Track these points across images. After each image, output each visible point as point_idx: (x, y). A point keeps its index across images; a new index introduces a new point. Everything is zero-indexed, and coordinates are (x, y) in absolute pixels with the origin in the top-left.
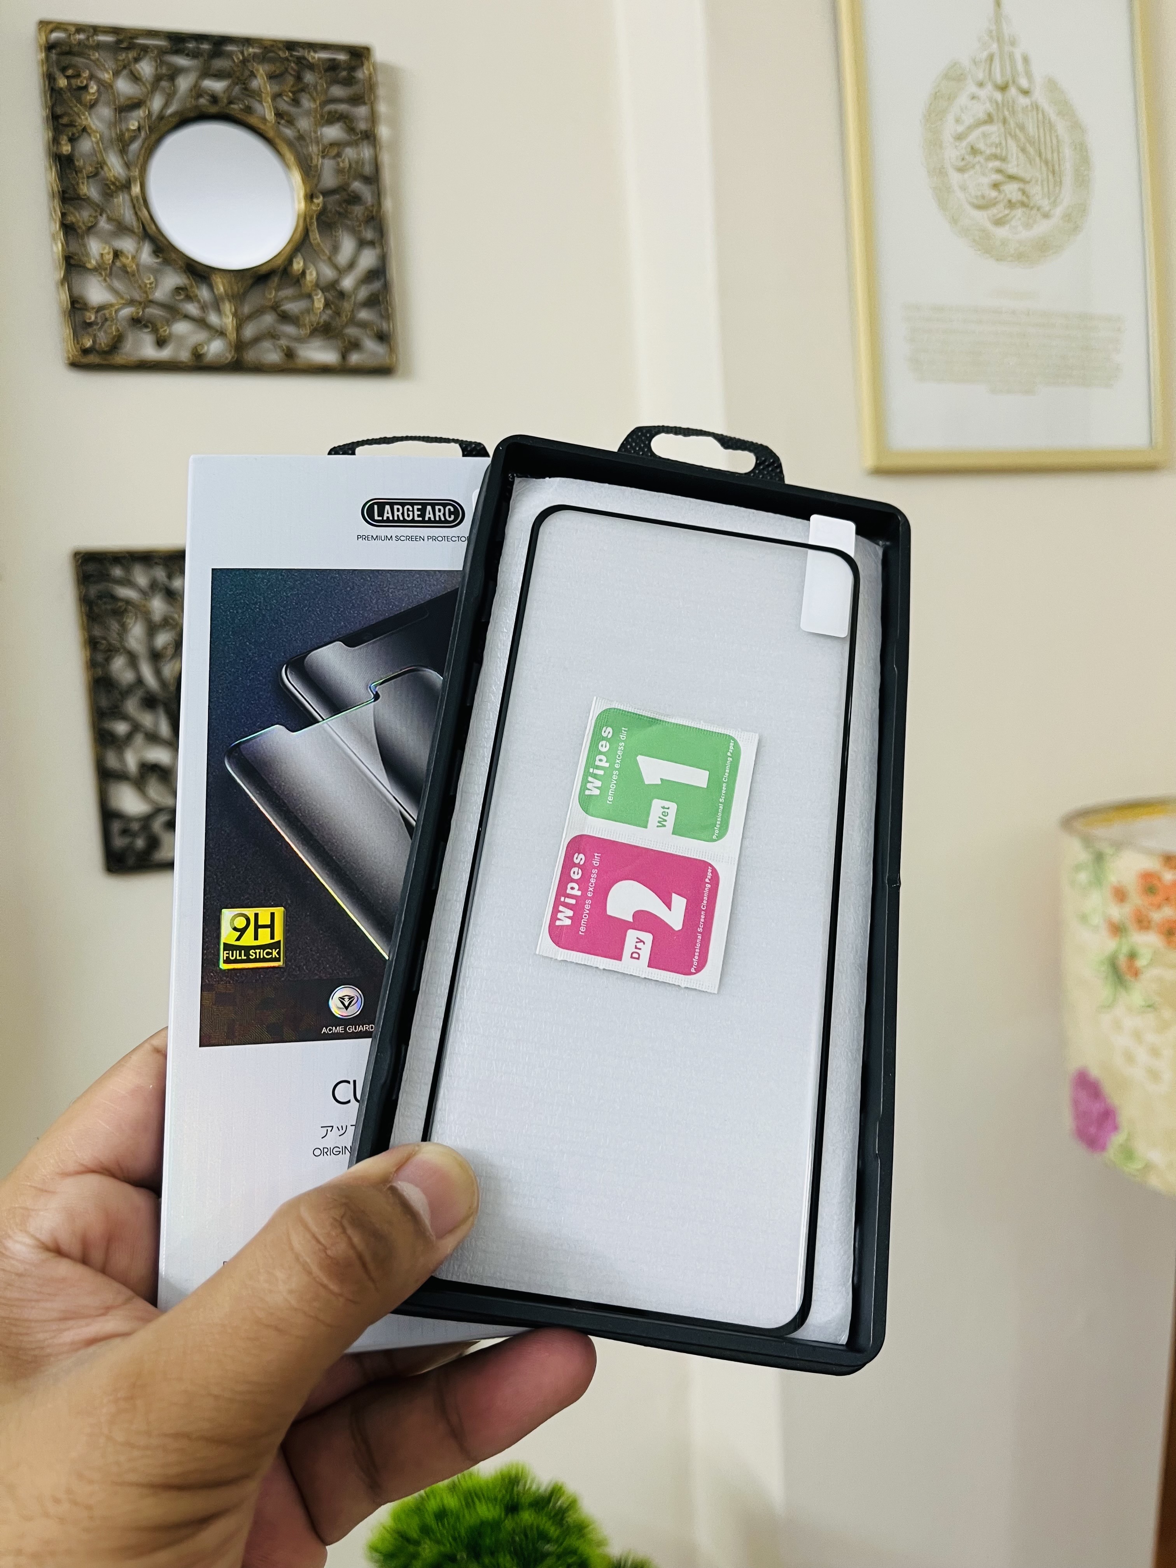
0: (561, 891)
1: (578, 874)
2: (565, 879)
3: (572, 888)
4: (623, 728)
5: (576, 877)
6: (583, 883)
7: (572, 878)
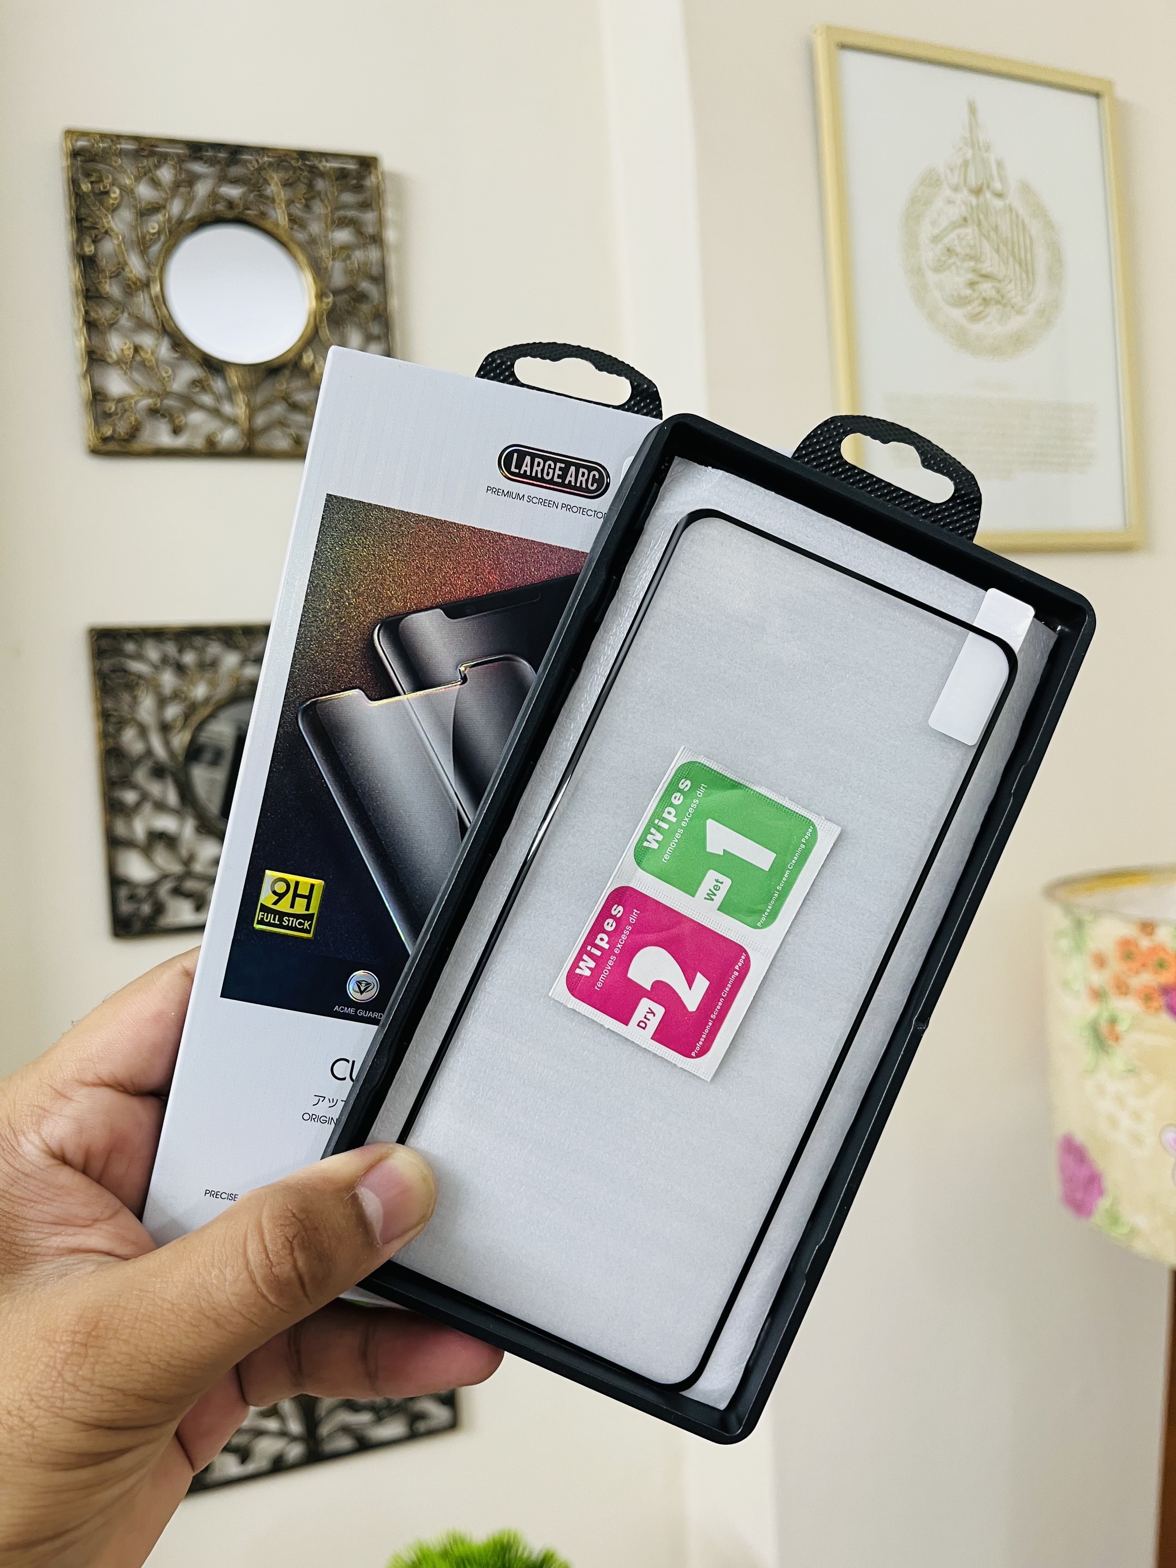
1: (612, 926)
2: (597, 928)
3: (602, 939)
5: (609, 928)
7: (604, 929)
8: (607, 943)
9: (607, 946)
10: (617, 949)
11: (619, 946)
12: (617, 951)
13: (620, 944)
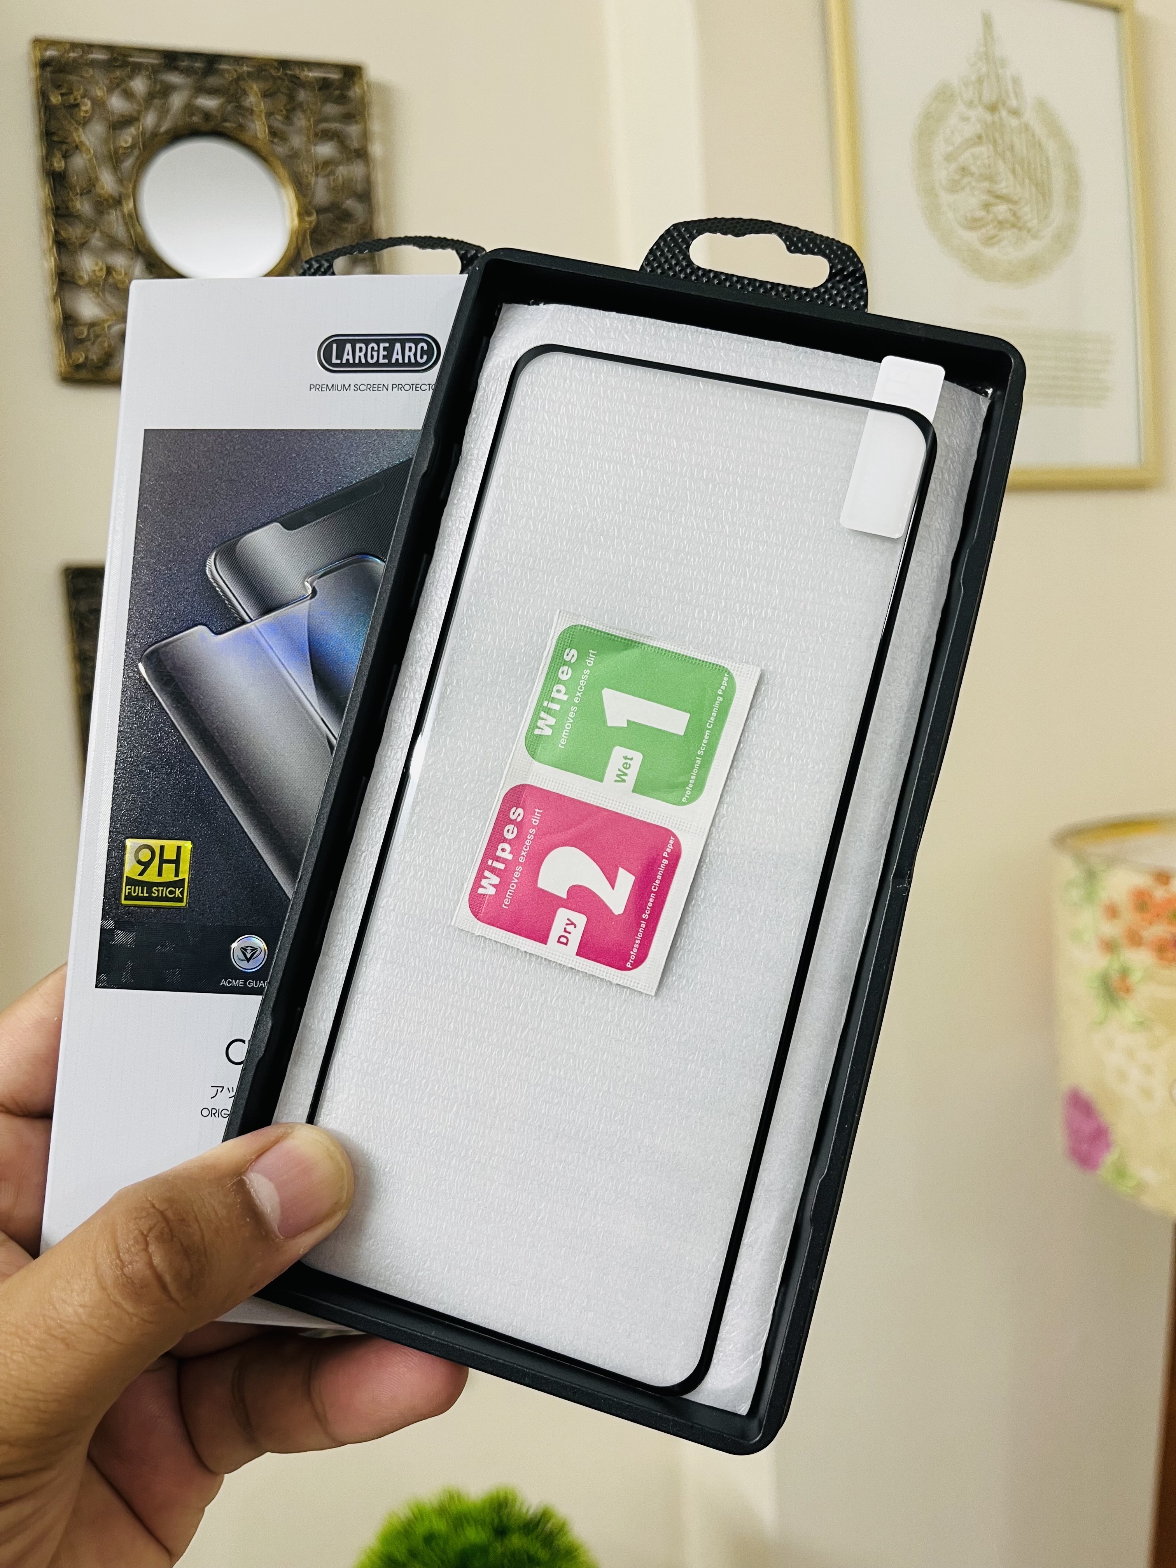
0: (490, 852)
1: (513, 833)
2: (496, 838)
3: (503, 850)
4: (591, 651)
5: (509, 836)
6: (516, 844)
7: (505, 838)
8: (510, 853)
9: (510, 857)
10: (522, 858)
13: (525, 852)
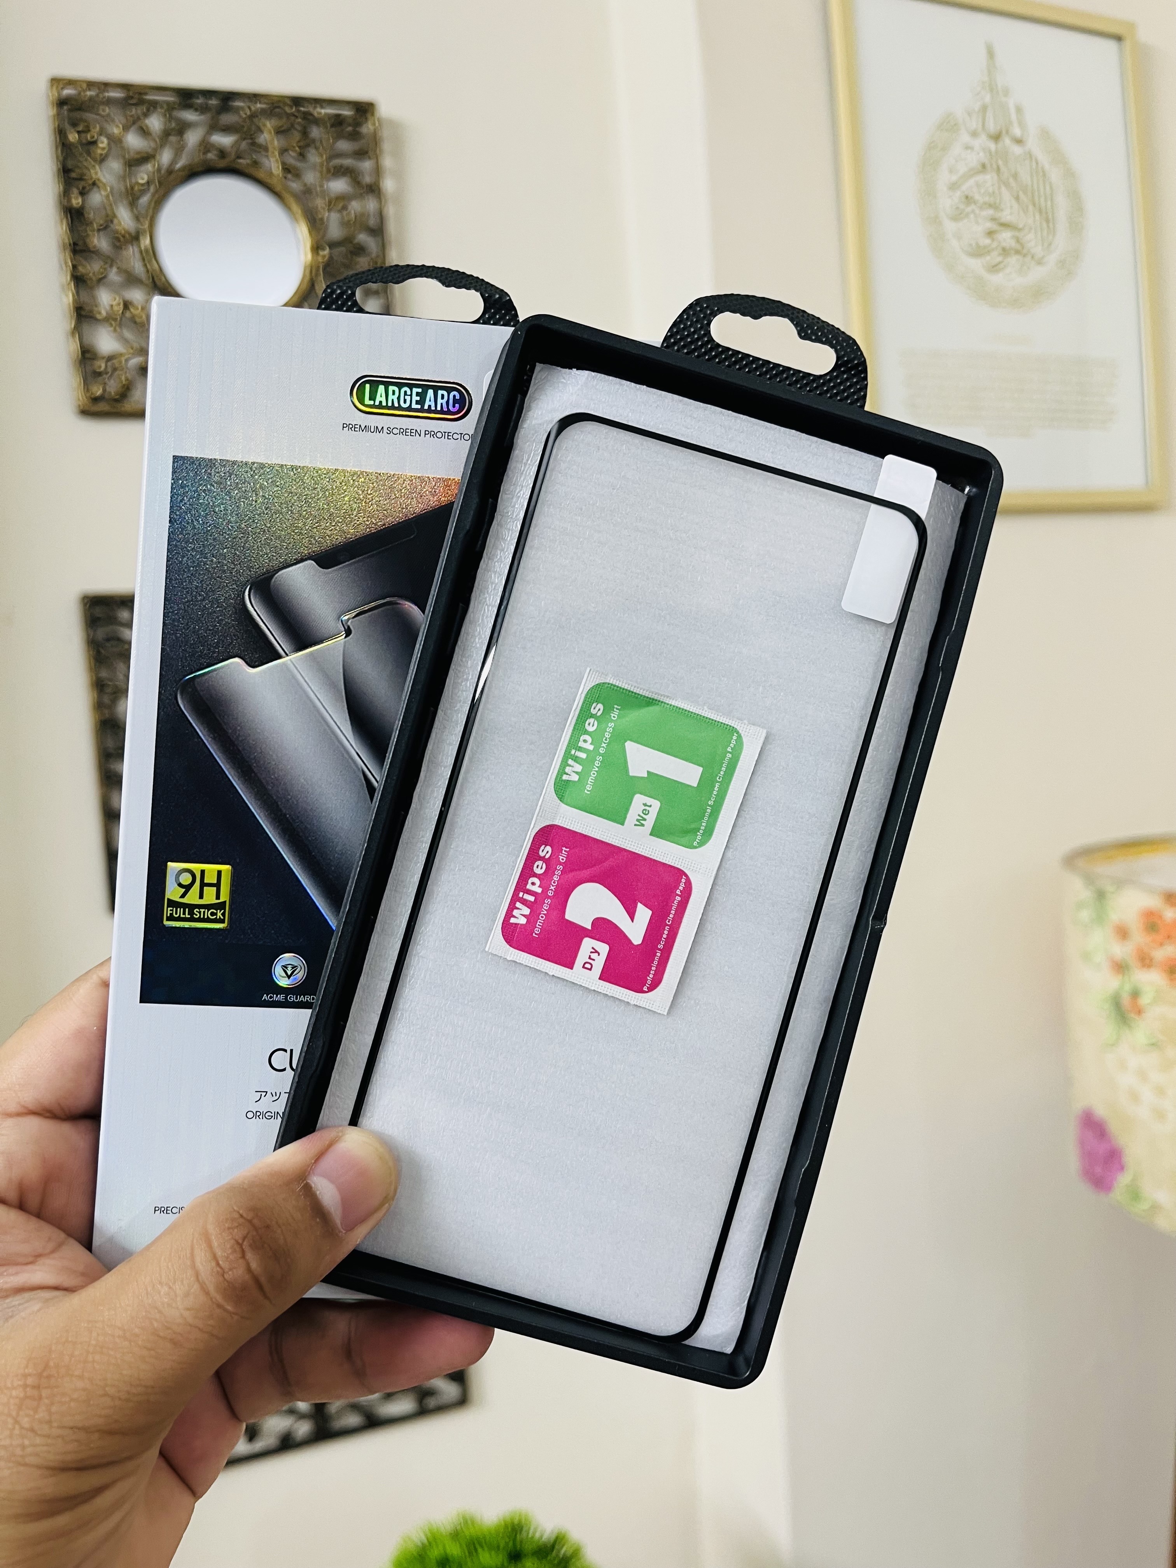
1: (541, 868)
2: (527, 872)
3: (533, 884)
4: (615, 706)
5: (539, 871)
6: (544, 878)
7: (534, 873)
8: (539, 887)
9: (539, 890)
10: (551, 891)
11: (552, 888)
12: (550, 893)
13: (553, 886)
